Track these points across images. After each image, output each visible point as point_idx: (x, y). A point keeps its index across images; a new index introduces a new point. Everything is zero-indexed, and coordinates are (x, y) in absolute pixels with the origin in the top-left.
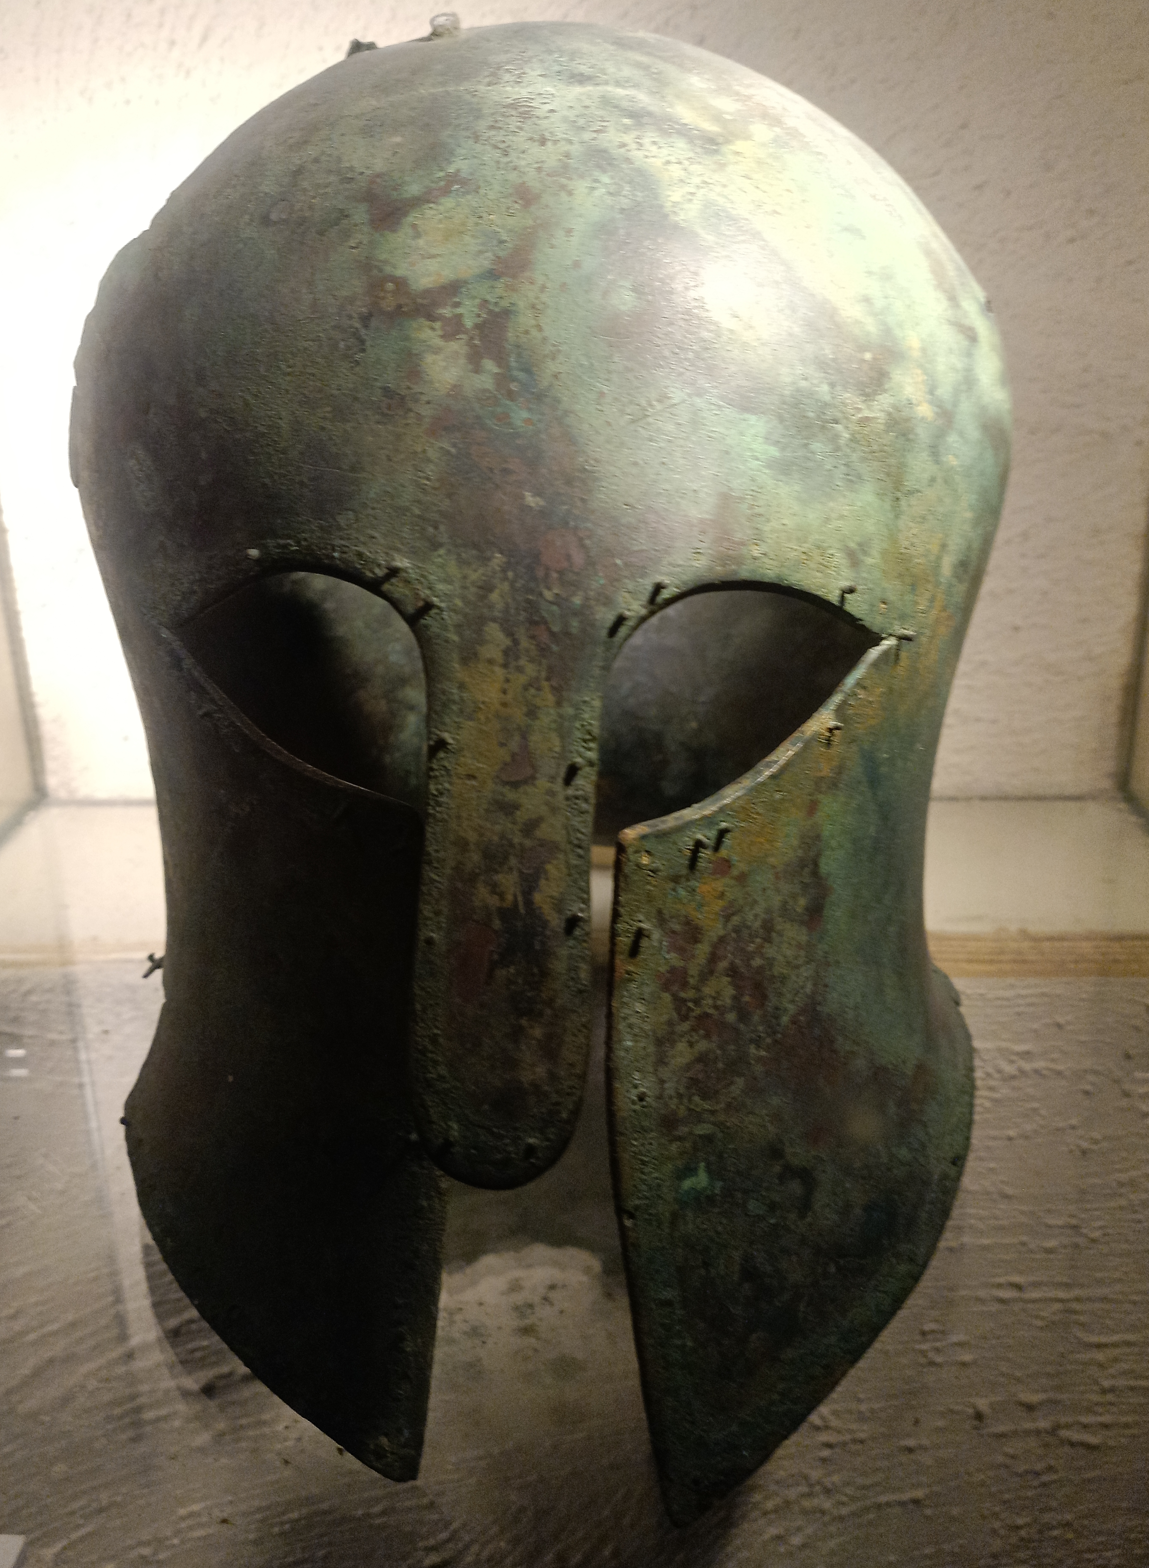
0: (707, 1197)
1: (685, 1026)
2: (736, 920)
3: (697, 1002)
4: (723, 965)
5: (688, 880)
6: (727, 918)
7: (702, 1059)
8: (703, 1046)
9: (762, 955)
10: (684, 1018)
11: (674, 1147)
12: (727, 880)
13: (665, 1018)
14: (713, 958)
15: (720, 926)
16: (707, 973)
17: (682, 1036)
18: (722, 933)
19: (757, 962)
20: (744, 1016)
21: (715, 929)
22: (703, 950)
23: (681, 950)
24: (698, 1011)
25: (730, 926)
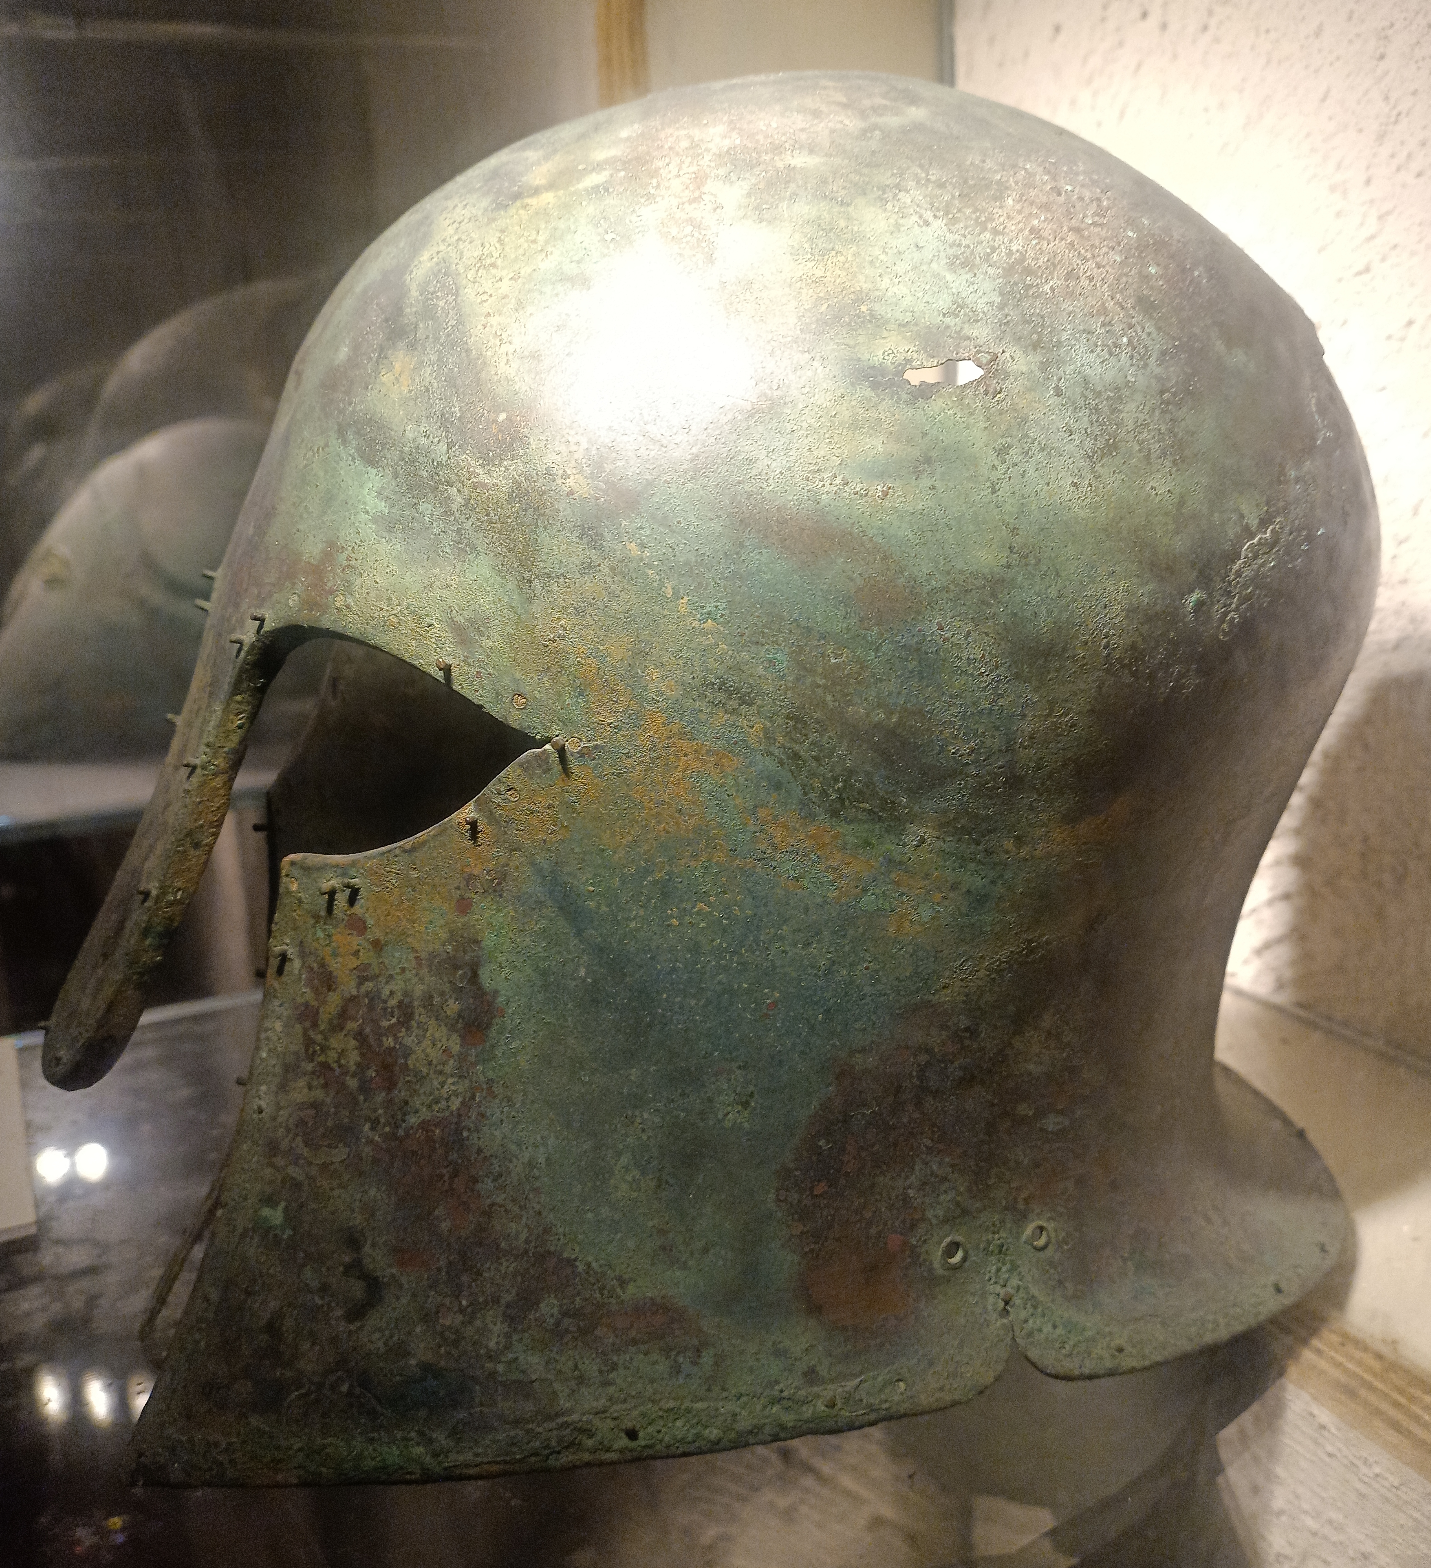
0: (276, 1235)
1: (310, 1067)
2: (369, 985)
3: (324, 1049)
4: (352, 1025)
5: (325, 924)
6: (362, 980)
7: (315, 1105)
8: (319, 1094)
9: (396, 1038)
10: (311, 1058)
11: (268, 1171)
12: (360, 940)
13: (293, 1048)
14: (344, 1014)
15: (353, 983)
16: (337, 1026)
17: (305, 1074)
18: (354, 992)
19: (389, 1042)
20: (365, 1088)
21: (349, 986)
22: (334, 1001)
23: (316, 991)
24: (322, 1058)
25: (363, 989)
